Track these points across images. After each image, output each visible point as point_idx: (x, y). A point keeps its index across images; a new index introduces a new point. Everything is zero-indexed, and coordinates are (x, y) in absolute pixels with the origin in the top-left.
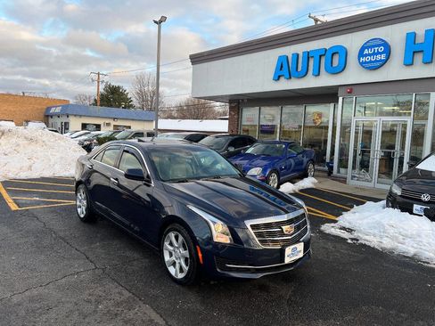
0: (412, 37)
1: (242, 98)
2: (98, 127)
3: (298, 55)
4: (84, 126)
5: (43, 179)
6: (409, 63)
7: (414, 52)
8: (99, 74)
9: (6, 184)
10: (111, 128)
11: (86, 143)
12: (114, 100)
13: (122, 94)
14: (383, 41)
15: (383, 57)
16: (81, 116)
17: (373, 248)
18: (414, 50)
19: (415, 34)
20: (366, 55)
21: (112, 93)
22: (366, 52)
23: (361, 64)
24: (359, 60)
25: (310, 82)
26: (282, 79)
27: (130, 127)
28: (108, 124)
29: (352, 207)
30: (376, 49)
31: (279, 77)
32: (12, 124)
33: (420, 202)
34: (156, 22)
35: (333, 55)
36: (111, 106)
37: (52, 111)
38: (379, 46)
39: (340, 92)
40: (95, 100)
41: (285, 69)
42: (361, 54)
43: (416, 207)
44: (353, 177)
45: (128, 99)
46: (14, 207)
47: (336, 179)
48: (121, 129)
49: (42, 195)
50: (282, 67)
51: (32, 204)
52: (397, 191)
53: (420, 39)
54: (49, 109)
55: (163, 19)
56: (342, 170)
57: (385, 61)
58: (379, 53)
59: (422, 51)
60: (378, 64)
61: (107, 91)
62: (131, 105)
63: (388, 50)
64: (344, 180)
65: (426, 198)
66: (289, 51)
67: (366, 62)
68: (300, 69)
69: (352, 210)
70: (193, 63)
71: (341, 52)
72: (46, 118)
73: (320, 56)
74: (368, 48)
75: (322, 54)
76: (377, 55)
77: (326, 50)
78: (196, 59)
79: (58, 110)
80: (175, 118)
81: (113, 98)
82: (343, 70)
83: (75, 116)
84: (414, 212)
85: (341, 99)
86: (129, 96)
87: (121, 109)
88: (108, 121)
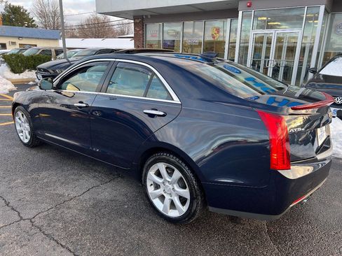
1: (145, 14)
2: (3, 46)
10: (18, 47)
12: (17, 20)
13: (23, 14)
21: (14, 13)
27: (36, 46)
28: (14, 43)
36: (14, 25)
39: (241, 6)
45: (30, 19)
48: (26, 47)
61: (8, 12)
62: (35, 25)
65: (339, 101)
80: (76, 37)
81: (15, 18)
85: (240, 13)
86: (31, 16)
87: (24, 28)
88: (13, 40)
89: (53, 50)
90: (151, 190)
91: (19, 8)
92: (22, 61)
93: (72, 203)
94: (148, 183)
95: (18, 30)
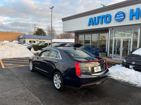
0: (132, 11)
1: (79, 32)
2: (35, 42)
3: (96, 17)
4: (30, 42)
5: (15, 58)
6: (131, 19)
7: (133, 16)
8: (35, 25)
9: (3, 60)
11: (30, 47)
13: (43, 31)
14: (123, 12)
15: (123, 17)
16: (29, 38)
17: (115, 80)
18: (133, 15)
19: (133, 10)
20: (117, 17)
21: (40, 31)
22: (117, 16)
23: (116, 20)
24: (115, 18)
25: (100, 26)
26: (91, 25)
27: (45, 42)
28: (38, 41)
29: (111, 66)
30: (120, 15)
31: (90, 25)
32: (8, 41)
33: (132, 64)
34: (51, 8)
35: (107, 17)
36: (39, 35)
37: (20, 37)
38: (121, 14)
39: (109, 29)
40: (34, 33)
41: (92, 22)
42: (116, 17)
43: (131, 66)
44: (114, 57)
46: (3, 67)
47: (108, 57)
49: (13, 63)
50: (91, 21)
51: (9, 66)
52: (125, 61)
53: (135, 11)
54: (19, 36)
55: (53, 7)
56: (110, 55)
57: (123, 19)
58: (121, 16)
59: (135, 15)
60: (121, 20)
61: (38, 30)
62: (46, 35)
63: (124, 15)
64: (111, 58)
65: (133, 63)
66: (93, 16)
67: (117, 19)
68: (96, 22)
69: (111, 67)
70: (63, 21)
71: (109, 16)
72: (19, 39)
73: (103, 18)
74: (118, 15)
75: (103, 17)
76: (121, 17)
77: (104, 16)
78: (64, 20)
79: (22, 37)
80: (59, 38)
81: (40, 32)
82: (110, 22)
83: (27, 38)
84: (130, 68)
85: (109, 31)
86: (45, 32)
87: (42, 36)
88: (38, 40)
89: (48, 44)
90: (55, 81)
91: (42, 29)
92: (38, 47)
93: (37, 84)
94: (54, 80)
95: (40, 37)
